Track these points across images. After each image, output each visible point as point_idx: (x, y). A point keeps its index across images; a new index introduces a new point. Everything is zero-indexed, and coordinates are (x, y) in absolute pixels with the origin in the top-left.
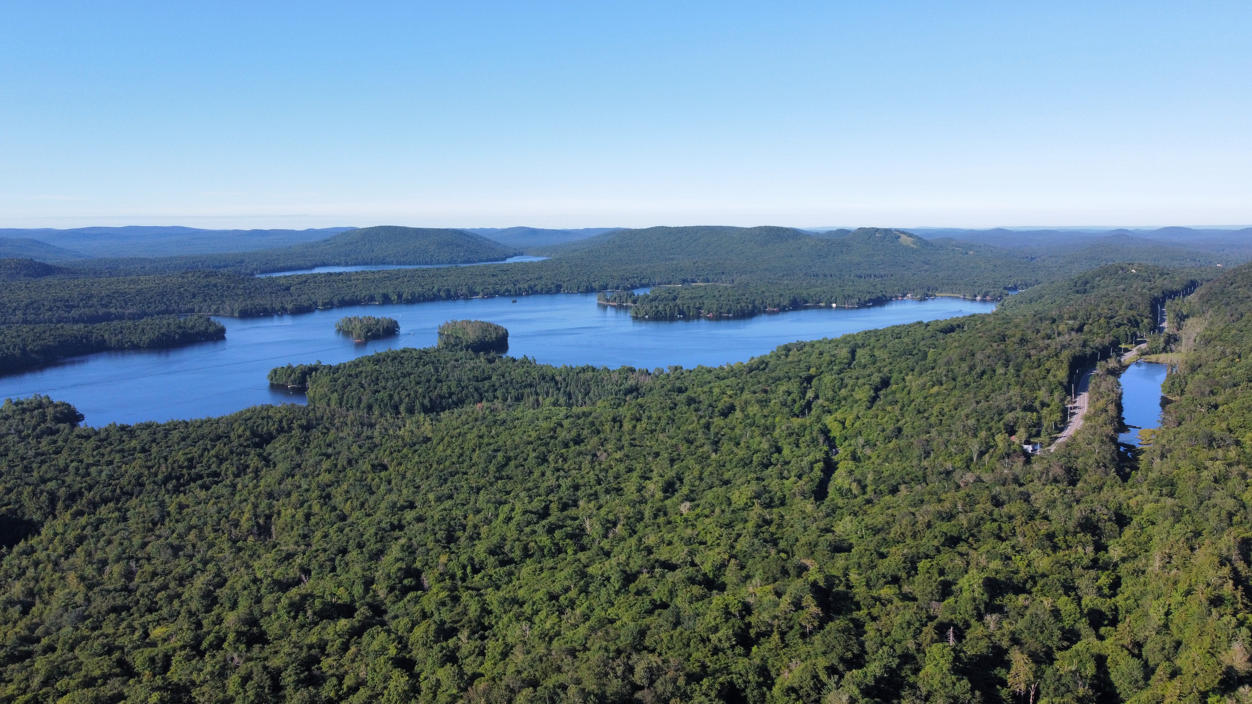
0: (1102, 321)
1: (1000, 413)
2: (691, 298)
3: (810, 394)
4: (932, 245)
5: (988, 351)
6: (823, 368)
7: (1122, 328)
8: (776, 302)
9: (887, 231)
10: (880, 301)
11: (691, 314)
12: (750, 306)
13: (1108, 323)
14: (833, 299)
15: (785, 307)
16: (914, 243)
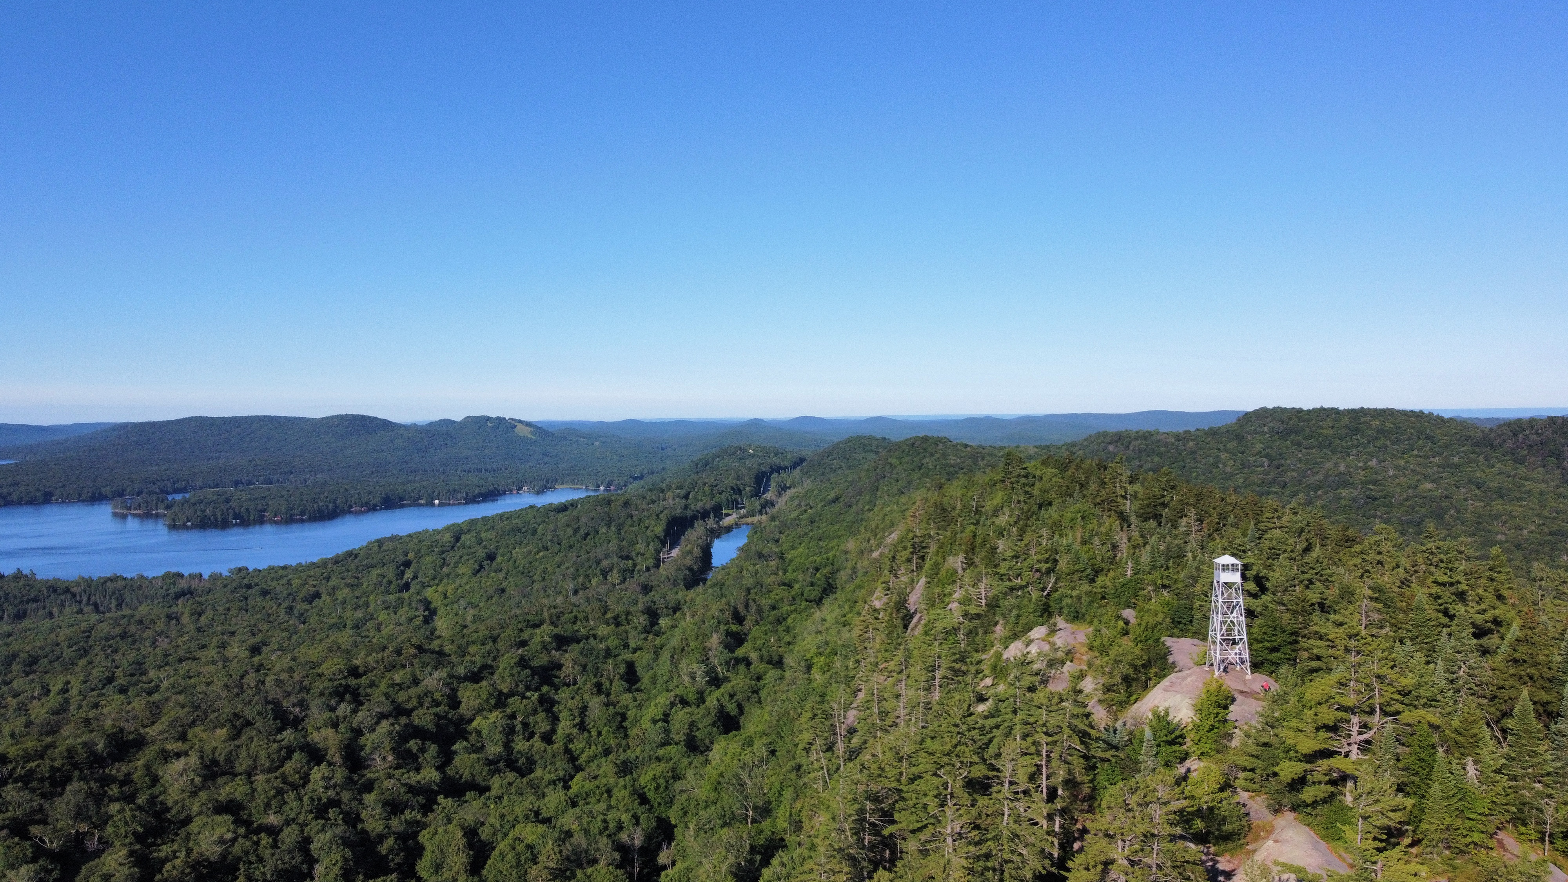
0: (706, 488)
1: (598, 563)
2: (250, 499)
3: (408, 575)
4: (553, 435)
5: (594, 514)
6: (423, 552)
7: (724, 494)
8: (365, 500)
9: (500, 420)
10: (491, 495)
11: (252, 518)
12: (331, 505)
13: (712, 490)
14: (435, 494)
15: (375, 506)
16: (532, 433)
